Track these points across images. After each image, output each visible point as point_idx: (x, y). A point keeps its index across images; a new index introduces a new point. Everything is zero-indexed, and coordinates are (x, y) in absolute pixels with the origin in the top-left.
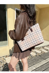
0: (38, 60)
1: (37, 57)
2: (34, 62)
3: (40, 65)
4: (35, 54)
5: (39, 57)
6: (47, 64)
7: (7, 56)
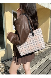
0: (38, 59)
1: (36, 57)
2: (35, 61)
3: (42, 63)
5: (38, 56)
6: (47, 61)
7: (6, 60)
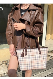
1: (52, 61)
2: (49, 66)
4: (50, 58)
